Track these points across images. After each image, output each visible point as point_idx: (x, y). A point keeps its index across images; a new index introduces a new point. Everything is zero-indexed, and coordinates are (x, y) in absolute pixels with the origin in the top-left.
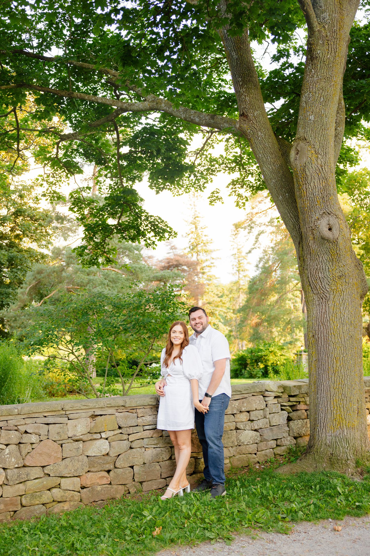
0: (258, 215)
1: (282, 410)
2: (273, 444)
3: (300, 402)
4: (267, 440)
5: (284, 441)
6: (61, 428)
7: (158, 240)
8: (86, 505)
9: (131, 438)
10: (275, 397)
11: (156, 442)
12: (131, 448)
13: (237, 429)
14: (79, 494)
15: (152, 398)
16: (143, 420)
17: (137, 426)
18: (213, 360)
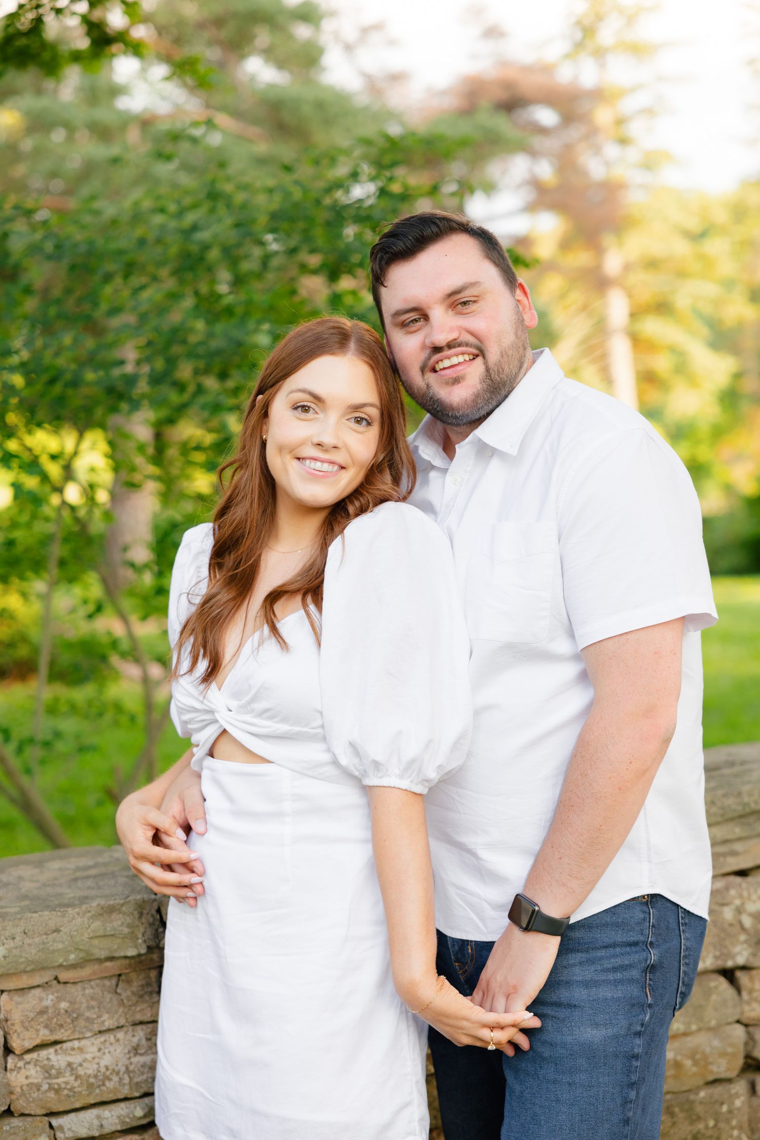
16: (47, 1071)
17: (9, 1112)
18: (571, 634)
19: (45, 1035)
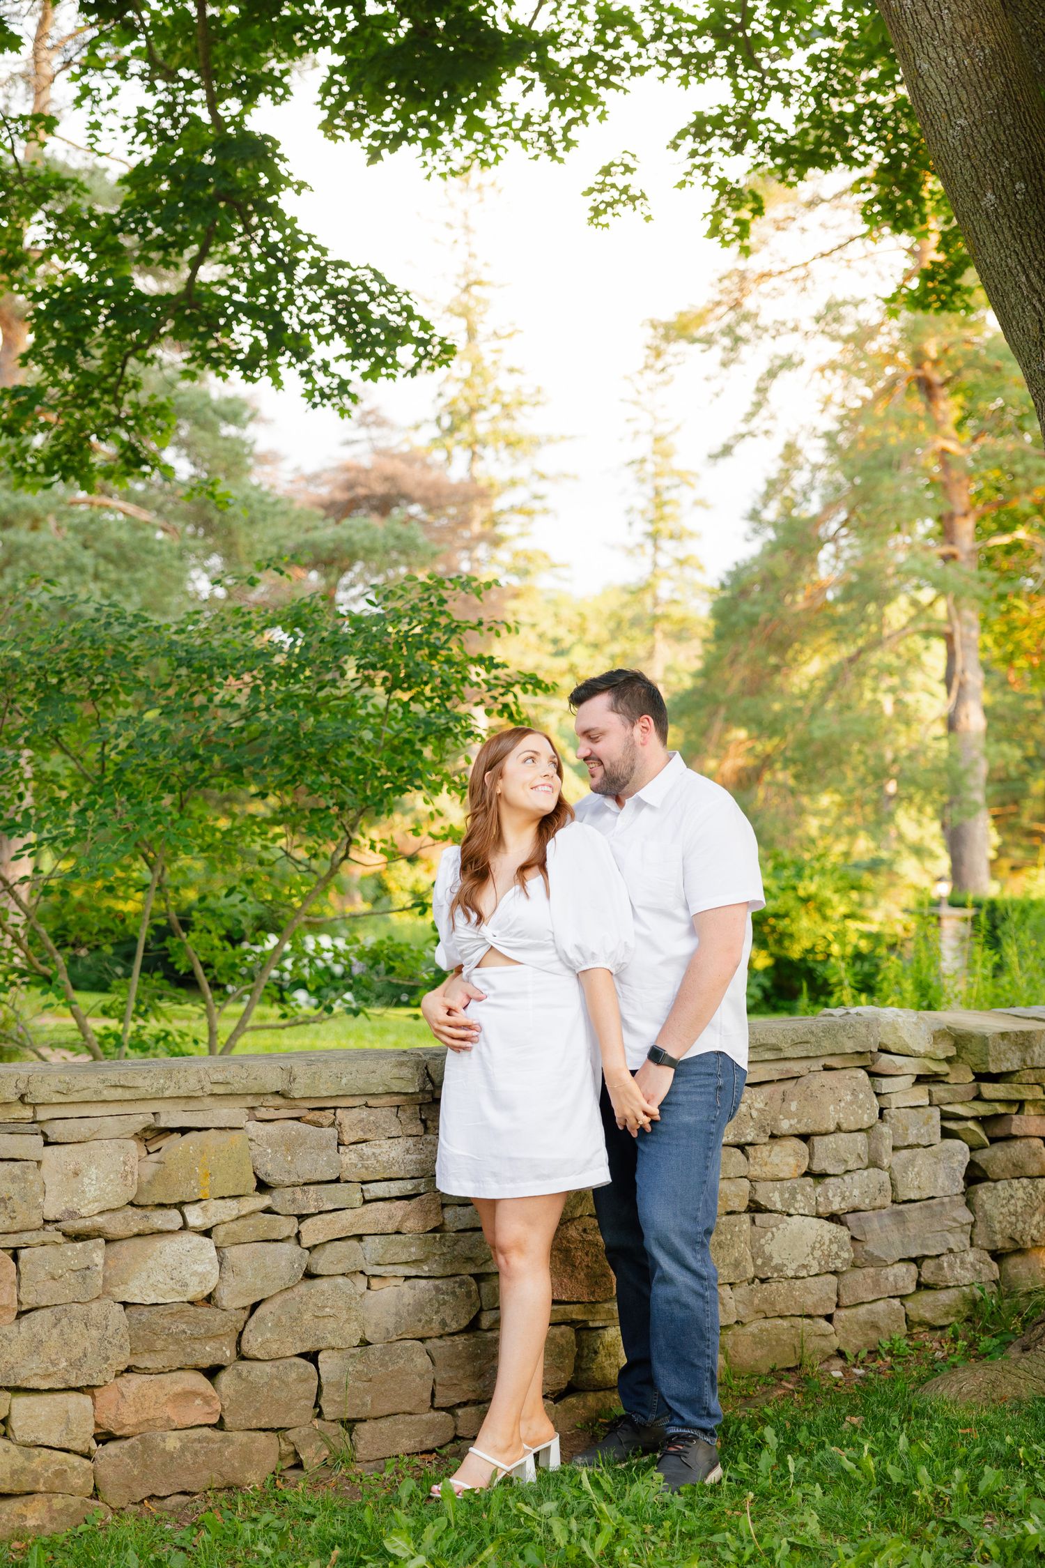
0: (766, 286)
1: (946, 1134)
2: (904, 1277)
3: (1021, 1104)
4: (877, 1262)
5: (951, 1266)
6: (14, 1179)
7: (365, 376)
8: (118, 1512)
9: (313, 1231)
10: (920, 1079)
11: (414, 1252)
12: (309, 1275)
13: (755, 1208)
14: (86, 1462)
15: (401, 1064)
16: (361, 1157)
17: (337, 1180)
18: (687, 908)
19: (360, 1135)
